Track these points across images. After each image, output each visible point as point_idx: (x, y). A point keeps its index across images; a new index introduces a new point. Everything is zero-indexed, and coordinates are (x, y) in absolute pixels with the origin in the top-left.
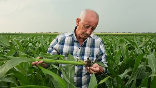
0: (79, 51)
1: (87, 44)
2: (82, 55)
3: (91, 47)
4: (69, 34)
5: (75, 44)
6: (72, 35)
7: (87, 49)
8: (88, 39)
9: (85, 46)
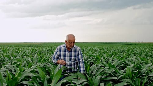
0: (69, 54)
1: (73, 51)
2: (71, 56)
3: (75, 52)
4: (63, 46)
5: (66, 51)
6: (65, 46)
7: (73, 54)
8: (73, 48)
9: (71, 51)
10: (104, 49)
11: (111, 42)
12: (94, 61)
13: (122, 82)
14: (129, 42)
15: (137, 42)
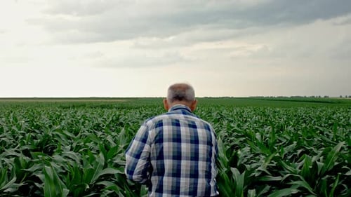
10: (267, 113)
11: (286, 97)
12: (240, 141)
13: (289, 186)
14: (325, 97)
15: (344, 96)
